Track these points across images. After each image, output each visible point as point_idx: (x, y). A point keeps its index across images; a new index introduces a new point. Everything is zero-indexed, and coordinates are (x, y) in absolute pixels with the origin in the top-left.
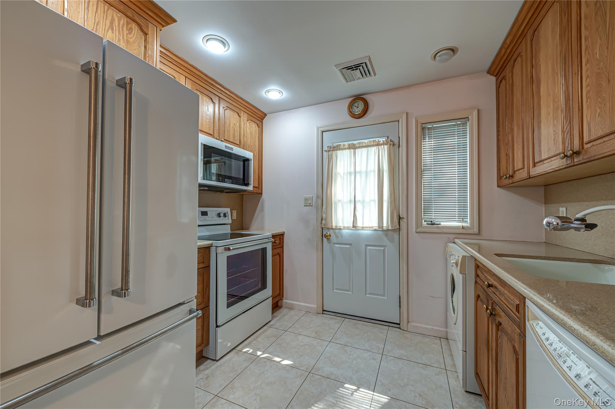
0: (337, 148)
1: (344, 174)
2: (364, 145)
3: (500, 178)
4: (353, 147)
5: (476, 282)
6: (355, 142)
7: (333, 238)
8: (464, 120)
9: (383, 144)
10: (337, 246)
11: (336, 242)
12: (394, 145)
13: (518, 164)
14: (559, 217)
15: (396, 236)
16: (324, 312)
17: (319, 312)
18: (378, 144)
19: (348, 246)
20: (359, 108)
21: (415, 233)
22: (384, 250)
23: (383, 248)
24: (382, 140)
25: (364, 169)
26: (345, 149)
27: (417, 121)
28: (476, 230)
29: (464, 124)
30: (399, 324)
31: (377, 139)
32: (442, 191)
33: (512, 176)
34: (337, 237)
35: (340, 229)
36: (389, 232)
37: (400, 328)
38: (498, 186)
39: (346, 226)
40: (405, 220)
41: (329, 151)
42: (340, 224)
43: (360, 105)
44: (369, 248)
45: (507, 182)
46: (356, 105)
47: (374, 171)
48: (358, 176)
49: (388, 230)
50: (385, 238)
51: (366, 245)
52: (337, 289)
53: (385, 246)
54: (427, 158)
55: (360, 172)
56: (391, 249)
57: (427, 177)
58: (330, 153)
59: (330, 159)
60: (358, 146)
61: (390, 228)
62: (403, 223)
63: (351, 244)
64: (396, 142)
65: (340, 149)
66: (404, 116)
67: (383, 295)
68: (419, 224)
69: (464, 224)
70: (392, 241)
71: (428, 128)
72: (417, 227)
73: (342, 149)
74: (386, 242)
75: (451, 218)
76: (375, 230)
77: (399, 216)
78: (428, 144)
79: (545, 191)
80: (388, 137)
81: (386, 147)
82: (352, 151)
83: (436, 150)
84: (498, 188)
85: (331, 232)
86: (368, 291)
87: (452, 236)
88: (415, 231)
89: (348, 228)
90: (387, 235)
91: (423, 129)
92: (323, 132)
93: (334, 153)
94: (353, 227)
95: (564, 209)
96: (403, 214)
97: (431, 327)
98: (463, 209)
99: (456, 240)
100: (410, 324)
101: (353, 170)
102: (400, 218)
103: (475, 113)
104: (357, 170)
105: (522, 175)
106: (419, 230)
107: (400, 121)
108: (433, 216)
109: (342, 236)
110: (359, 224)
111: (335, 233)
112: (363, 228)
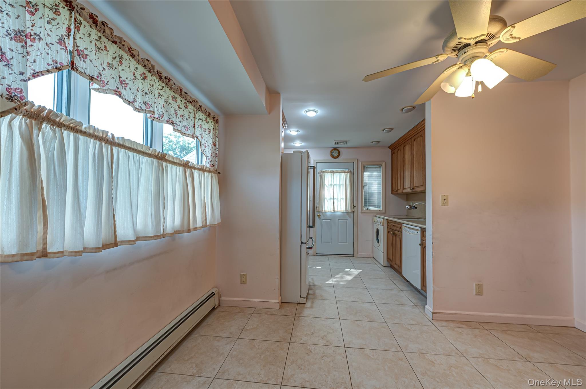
0: (325, 172)
1: (328, 185)
2: (338, 172)
3: (392, 190)
4: (333, 172)
5: (387, 228)
6: (334, 170)
7: (322, 217)
8: (380, 166)
9: (347, 172)
10: (324, 220)
11: (323, 219)
12: (352, 173)
13: (399, 188)
14: (410, 206)
15: (352, 215)
16: (317, 255)
17: (314, 255)
18: (345, 172)
19: (329, 220)
20: (336, 154)
21: (361, 214)
22: (347, 221)
23: (346, 221)
24: (346, 170)
25: (338, 183)
26: (329, 173)
27: (362, 164)
28: (384, 211)
29: (380, 167)
30: (353, 255)
31: (344, 170)
32: (372, 194)
33: (397, 191)
34: (324, 216)
35: (326, 212)
36: (349, 213)
37: (354, 257)
38: (392, 194)
39: (329, 210)
40: (356, 207)
41: (320, 173)
42: (326, 210)
43: (336, 153)
44: (340, 221)
45: (395, 193)
46: (334, 152)
47: (343, 185)
48: (335, 186)
49: (349, 212)
50: (347, 216)
51: (339, 220)
52: (323, 242)
53: (347, 220)
54: (366, 180)
55: (336, 185)
56: (350, 221)
57: (365, 189)
58: (321, 174)
59: (321, 177)
60: (335, 172)
61: (350, 211)
62: (356, 209)
63: (331, 220)
64: (353, 171)
65: (326, 173)
66: (356, 161)
67: (346, 243)
68: (362, 209)
69: (380, 209)
70: (350, 217)
71: (366, 167)
72: (361, 211)
73: (327, 173)
74: (348, 217)
75: (375, 206)
76: (343, 212)
77: (354, 205)
78: (366, 174)
79: (407, 196)
80: (349, 169)
81: (348, 174)
82: (332, 174)
83: (370, 177)
84: (392, 195)
85: (321, 214)
86: (339, 242)
87: (375, 214)
88: (360, 212)
89: (330, 212)
90: (348, 215)
91: (364, 167)
92: (316, 163)
93: (323, 174)
94: (333, 211)
95: (412, 203)
96: (355, 205)
97: (366, 254)
98: (379, 202)
99: (378, 216)
100: (358, 254)
101: (332, 183)
102: (354, 207)
103: (384, 163)
104: (335, 183)
105: (400, 191)
106: (362, 212)
107: (354, 163)
108: (368, 206)
109: (326, 215)
110: (336, 209)
111: (323, 214)
112: (338, 211)
